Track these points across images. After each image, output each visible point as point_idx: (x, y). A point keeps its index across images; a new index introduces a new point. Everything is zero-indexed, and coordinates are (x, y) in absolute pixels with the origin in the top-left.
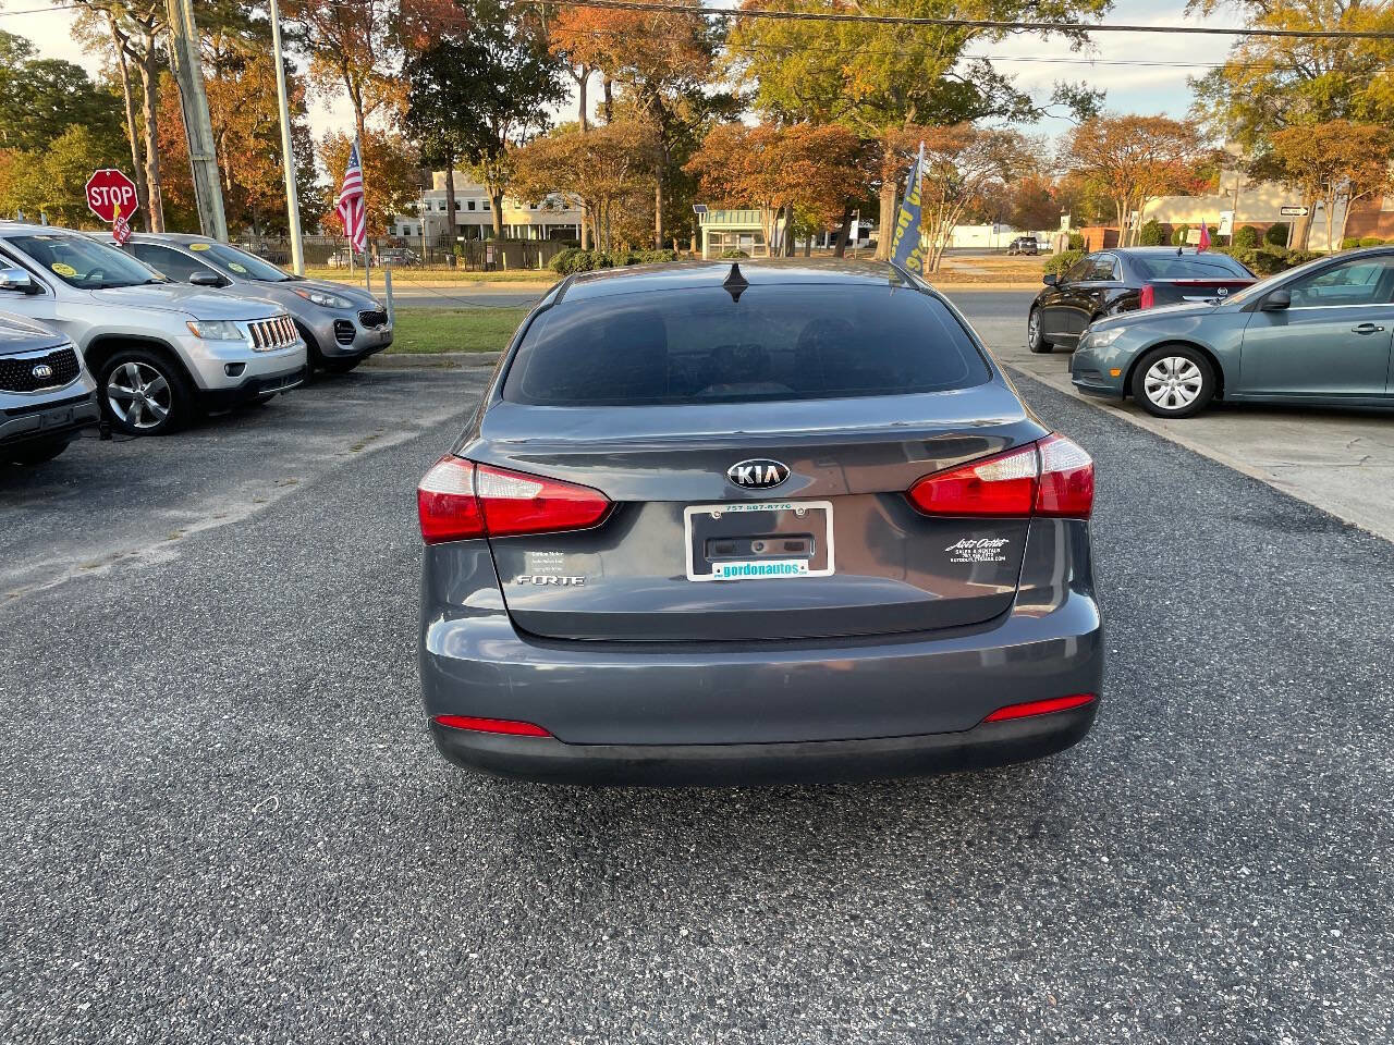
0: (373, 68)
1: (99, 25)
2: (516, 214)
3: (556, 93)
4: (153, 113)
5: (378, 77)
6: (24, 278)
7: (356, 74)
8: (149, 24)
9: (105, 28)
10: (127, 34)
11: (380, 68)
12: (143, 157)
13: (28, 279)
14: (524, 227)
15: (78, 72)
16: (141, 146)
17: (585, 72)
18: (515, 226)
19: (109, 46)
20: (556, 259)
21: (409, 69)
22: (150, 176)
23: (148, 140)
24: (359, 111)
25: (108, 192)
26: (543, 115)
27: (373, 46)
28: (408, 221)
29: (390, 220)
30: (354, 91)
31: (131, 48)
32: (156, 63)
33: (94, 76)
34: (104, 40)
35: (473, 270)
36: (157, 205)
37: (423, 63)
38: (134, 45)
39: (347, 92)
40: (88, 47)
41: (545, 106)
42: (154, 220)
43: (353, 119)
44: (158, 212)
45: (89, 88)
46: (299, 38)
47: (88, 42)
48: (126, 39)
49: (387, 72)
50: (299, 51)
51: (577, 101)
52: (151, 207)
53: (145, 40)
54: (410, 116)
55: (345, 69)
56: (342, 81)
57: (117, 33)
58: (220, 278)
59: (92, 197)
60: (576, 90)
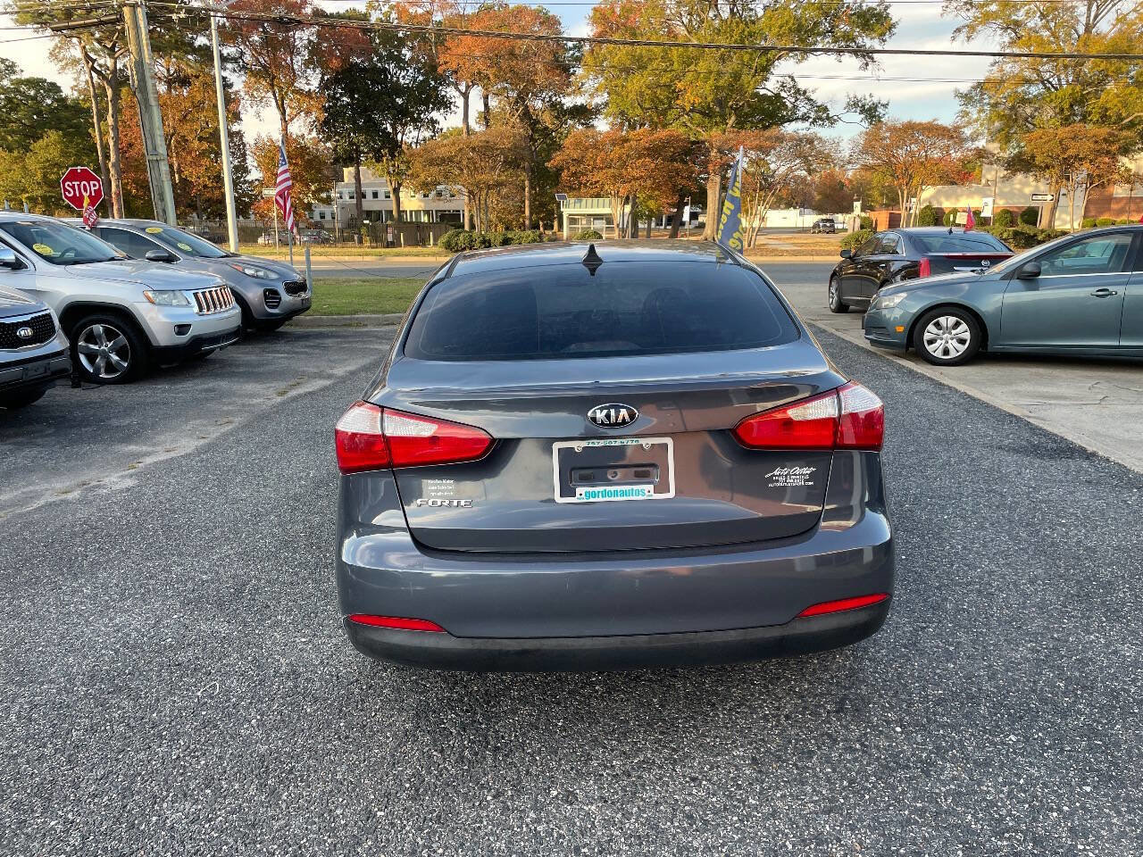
0: (295, 84)
1: (72, 50)
2: (411, 202)
3: (444, 104)
4: (116, 121)
5: (299, 92)
6: (10, 257)
7: (281, 89)
8: (112, 49)
9: (77, 53)
10: (94, 57)
11: (301, 84)
12: (107, 157)
13: (14, 258)
14: (418, 212)
15: (54, 88)
16: (106, 147)
17: (468, 87)
18: (411, 212)
19: (79, 67)
20: (444, 238)
21: (324, 85)
22: (112, 171)
23: (111, 143)
24: (283, 119)
25: (79, 185)
26: (433, 122)
27: (296, 67)
28: (322, 208)
29: (309, 207)
30: (280, 103)
31: (98, 68)
32: (118, 80)
33: (67, 91)
34: (75, 62)
35: (377, 247)
36: (118, 195)
37: (336, 81)
38: (100, 66)
39: (274, 103)
40: (63, 68)
41: (435, 115)
42: (115, 208)
43: (278, 125)
44: (118, 201)
45: (63, 100)
46: (235, 60)
47: (63, 63)
48: (94, 61)
49: (307, 88)
50: (235, 71)
51: (461, 111)
52: (113, 196)
53: (110, 62)
54: (326, 123)
55: (272, 85)
56: (270, 94)
57: (87, 56)
58: (171, 255)
59: (65, 190)
60: (460, 102)
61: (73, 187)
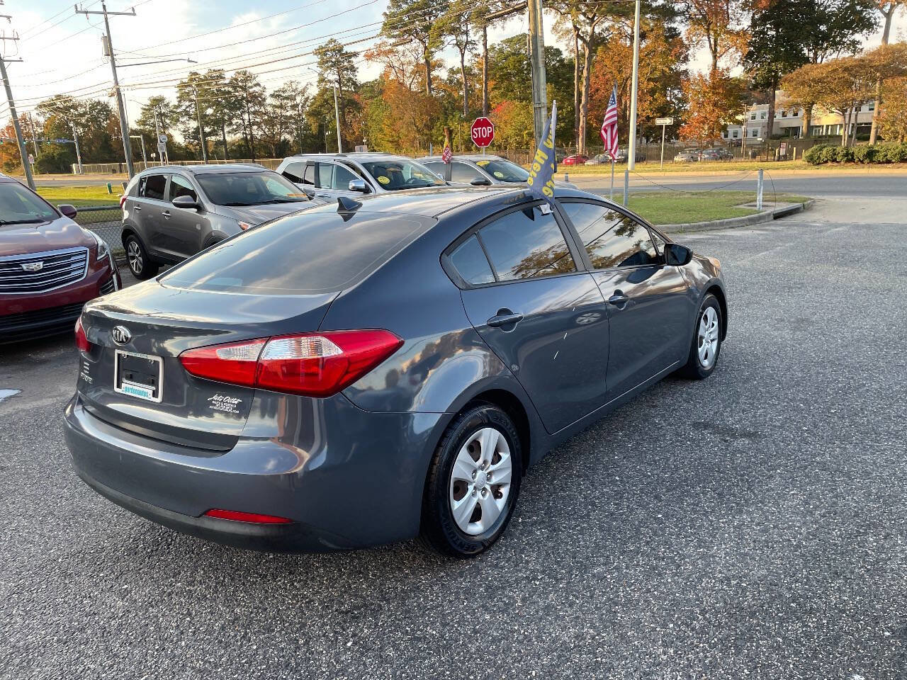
0: (728, 26)
1: (567, 23)
3: (868, 25)
4: (588, 73)
5: (730, 32)
7: (715, 32)
8: (592, 20)
9: (569, 25)
10: (579, 27)
11: (732, 26)
12: (580, 101)
13: (364, 185)
14: (834, 126)
15: (558, 52)
17: (892, 7)
19: (570, 35)
20: (808, 153)
21: (754, 25)
22: (582, 111)
23: (583, 90)
24: (715, 57)
25: (481, 130)
26: (854, 43)
27: (730, 11)
28: (736, 128)
29: (724, 128)
30: (713, 46)
31: (582, 35)
32: (596, 42)
33: (566, 55)
34: (568, 32)
35: (767, 161)
36: (583, 128)
37: (764, 19)
38: (583, 33)
39: (708, 44)
40: (560, 38)
41: (857, 37)
42: (581, 137)
43: (710, 59)
44: (583, 133)
45: (562, 61)
46: (683, 13)
47: (561, 33)
48: (579, 30)
49: (738, 28)
50: (682, 22)
51: (882, 31)
52: (580, 129)
53: (589, 29)
54: (750, 55)
55: (708, 30)
56: (706, 38)
57: (575, 27)
58: (487, 181)
59: (473, 134)
60: (883, 21)
61: (477, 131)
